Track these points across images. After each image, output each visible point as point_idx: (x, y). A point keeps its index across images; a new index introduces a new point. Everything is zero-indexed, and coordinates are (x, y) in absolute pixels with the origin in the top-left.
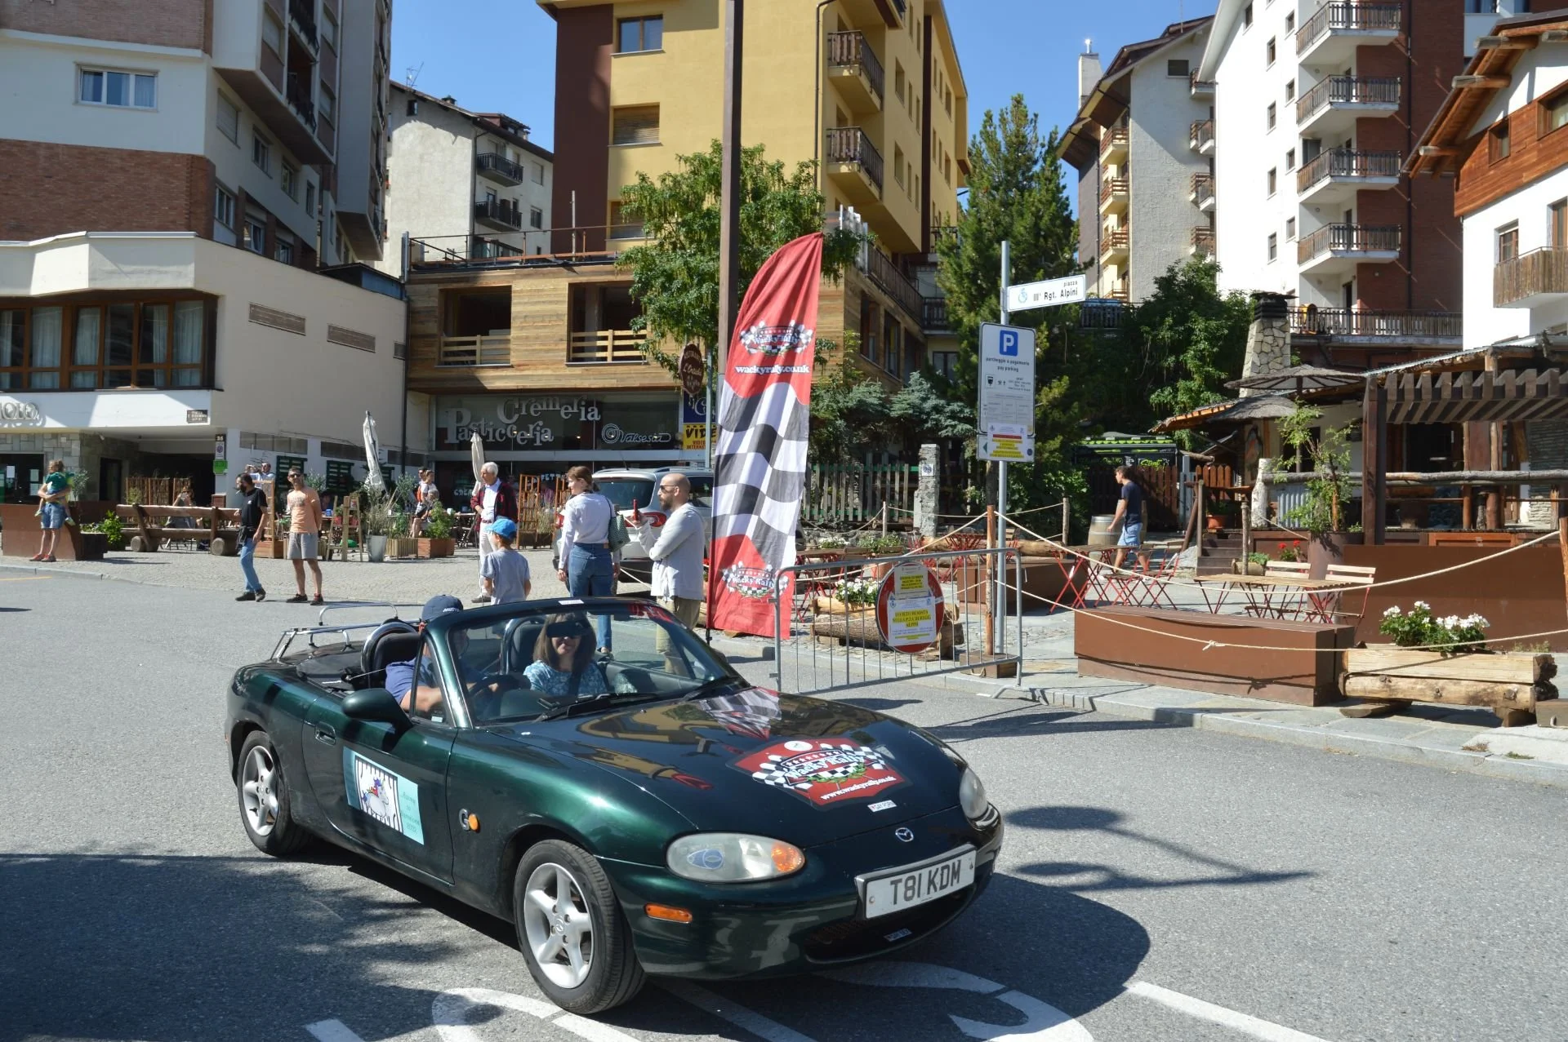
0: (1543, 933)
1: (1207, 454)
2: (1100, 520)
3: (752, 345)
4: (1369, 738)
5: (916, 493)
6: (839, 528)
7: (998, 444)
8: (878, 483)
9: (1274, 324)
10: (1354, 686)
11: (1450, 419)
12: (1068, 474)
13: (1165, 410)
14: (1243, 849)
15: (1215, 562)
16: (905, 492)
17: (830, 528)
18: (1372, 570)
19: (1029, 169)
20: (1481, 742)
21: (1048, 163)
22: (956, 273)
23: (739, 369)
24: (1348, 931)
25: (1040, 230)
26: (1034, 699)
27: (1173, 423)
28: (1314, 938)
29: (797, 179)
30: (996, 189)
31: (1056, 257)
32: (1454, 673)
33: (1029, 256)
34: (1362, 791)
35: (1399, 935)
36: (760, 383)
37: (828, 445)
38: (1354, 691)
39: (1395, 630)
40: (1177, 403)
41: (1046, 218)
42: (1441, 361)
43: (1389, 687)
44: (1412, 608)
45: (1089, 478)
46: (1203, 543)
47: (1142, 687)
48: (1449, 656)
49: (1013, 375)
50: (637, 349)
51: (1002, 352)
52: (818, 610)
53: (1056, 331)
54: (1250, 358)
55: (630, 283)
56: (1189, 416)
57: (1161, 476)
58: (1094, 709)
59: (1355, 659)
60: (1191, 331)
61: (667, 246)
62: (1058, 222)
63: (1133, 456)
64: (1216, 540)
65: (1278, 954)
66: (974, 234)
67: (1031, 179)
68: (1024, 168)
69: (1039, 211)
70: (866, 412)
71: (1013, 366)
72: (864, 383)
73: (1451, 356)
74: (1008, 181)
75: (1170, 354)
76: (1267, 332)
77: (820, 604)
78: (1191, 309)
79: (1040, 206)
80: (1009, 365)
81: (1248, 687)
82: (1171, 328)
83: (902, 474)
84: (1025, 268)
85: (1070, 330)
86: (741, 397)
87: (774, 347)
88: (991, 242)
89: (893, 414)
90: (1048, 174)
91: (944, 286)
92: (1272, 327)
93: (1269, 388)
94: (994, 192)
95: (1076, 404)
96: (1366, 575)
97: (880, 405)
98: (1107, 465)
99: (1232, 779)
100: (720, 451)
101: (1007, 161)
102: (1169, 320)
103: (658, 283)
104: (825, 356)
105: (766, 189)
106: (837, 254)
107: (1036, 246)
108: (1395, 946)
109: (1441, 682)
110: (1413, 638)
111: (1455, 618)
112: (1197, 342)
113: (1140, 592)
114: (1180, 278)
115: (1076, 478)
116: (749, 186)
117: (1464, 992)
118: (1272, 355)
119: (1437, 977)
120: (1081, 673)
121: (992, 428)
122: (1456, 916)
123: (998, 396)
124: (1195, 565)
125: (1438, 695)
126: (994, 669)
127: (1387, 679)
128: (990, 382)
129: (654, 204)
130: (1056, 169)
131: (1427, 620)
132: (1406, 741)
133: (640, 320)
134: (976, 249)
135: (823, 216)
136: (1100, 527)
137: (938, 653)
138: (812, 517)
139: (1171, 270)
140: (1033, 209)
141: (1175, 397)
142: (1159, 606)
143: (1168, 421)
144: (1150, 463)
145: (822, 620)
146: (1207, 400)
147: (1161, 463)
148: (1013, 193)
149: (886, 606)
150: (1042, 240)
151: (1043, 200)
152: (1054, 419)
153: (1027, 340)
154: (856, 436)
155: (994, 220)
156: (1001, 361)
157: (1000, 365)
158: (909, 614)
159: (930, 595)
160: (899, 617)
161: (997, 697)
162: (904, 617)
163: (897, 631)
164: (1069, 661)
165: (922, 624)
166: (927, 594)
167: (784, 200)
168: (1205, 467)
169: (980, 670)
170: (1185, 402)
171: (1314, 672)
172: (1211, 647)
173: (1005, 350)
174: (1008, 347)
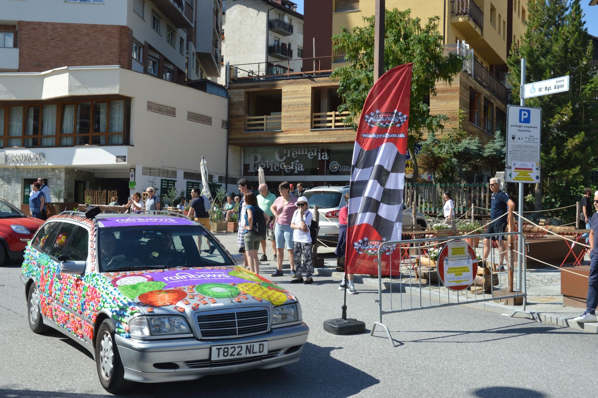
3: (372, 123)
7: (518, 173)
8: (472, 194)
19: (563, 14)
21: (574, 9)
23: (364, 136)
25: (568, 48)
26: (534, 319)
29: (428, 27)
30: (543, 26)
31: (578, 63)
33: (562, 64)
36: (377, 143)
37: (447, 172)
41: (572, 41)
49: (527, 134)
50: (342, 122)
51: (520, 121)
52: (420, 264)
53: (577, 106)
55: (338, 86)
58: (568, 326)
61: (358, 65)
62: (579, 43)
66: (528, 53)
67: (563, 20)
68: (559, 13)
69: (568, 37)
70: (469, 154)
71: (527, 129)
72: (468, 138)
74: (549, 22)
77: (421, 261)
79: (568, 35)
80: (525, 129)
83: (485, 188)
84: (559, 71)
85: (586, 105)
86: (366, 150)
87: (384, 124)
88: (538, 57)
89: (485, 155)
90: (573, 15)
95: (589, 148)
97: (477, 149)
101: (549, 10)
103: (352, 86)
104: (442, 123)
105: (411, 33)
106: (450, 68)
107: (565, 57)
116: (402, 33)
120: (564, 304)
121: (515, 164)
123: (518, 146)
126: (512, 301)
128: (513, 138)
129: (350, 44)
130: (579, 13)
133: (343, 106)
135: (442, 47)
137: (485, 290)
138: (435, 212)
140: (564, 37)
148: (552, 28)
149: (443, 264)
150: (569, 54)
151: (571, 31)
152: (575, 157)
153: (536, 114)
154: (464, 167)
155: (541, 44)
156: (520, 127)
157: (520, 129)
158: (456, 268)
159: (469, 258)
160: (451, 270)
161: (512, 317)
162: (454, 270)
163: (449, 278)
164: (558, 297)
165: (464, 274)
166: (467, 258)
167: (420, 39)
169: (505, 300)
173: (522, 120)
174: (524, 119)
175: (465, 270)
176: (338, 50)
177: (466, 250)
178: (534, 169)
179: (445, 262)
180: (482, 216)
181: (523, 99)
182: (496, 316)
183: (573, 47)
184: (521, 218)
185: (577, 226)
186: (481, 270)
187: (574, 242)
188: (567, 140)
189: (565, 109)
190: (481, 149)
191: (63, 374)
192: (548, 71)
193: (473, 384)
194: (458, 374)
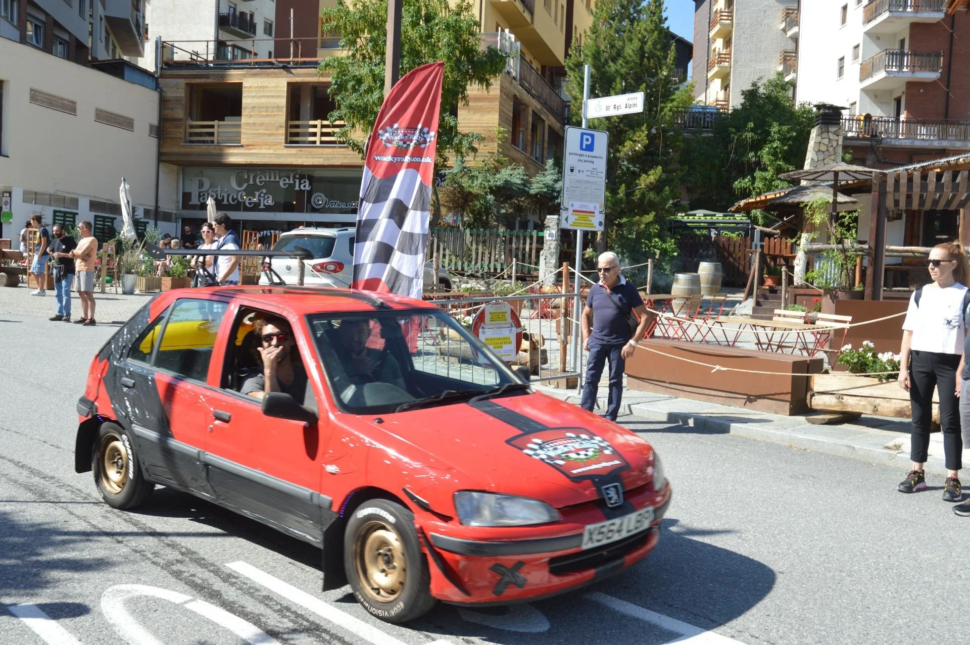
0: (886, 569)
1: (775, 229)
2: (681, 277)
3: (387, 141)
4: (820, 438)
5: (541, 252)
6: (483, 277)
7: (577, 217)
8: (514, 246)
9: (830, 129)
10: (818, 402)
11: (953, 207)
12: (664, 241)
13: (746, 194)
14: (702, 511)
15: (766, 311)
16: (534, 252)
17: (477, 278)
18: (849, 318)
19: (639, 5)
20: (897, 443)
22: (579, 84)
23: (377, 158)
25: (644, 52)
27: (746, 204)
29: (459, 7)
30: (613, 19)
31: (656, 74)
32: (887, 395)
33: (636, 73)
34: (803, 475)
35: (788, 568)
36: (393, 168)
37: (480, 213)
38: (817, 405)
39: (848, 362)
40: (754, 189)
41: (649, 43)
42: (948, 162)
43: (842, 402)
44: (862, 346)
45: (680, 245)
46: (757, 296)
47: (669, 398)
48: (884, 381)
49: (589, 166)
50: (333, 136)
51: (581, 148)
52: (444, 337)
53: (654, 131)
54: (810, 155)
55: (328, 85)
56: (758, 199)
57: (737, 245)
58: (631, 413)
59: (819, 382)
60: (768, 133)
61: (358, 56)
62: (659, 46)
63: (716, 229)
64: (768, 294)
66: (593, 55)
67: (639, 12)
69: (645, 37)
70: (511, 189)
71: (590, 159)
72: (509, 167)
73: (955, 158)
74: (622, 13)
75: (751, 150)
76: (825, 135)
77: (445, 333)
78: (769, 115)
79: (645, 34)
80: (587, 159)
81: (744, 401)
82: (752, 130)
83: (531, 238)
84: (632, 82)
85: (665, 131)
86: (379, 178)
87: (405, 143)
88: (606, 61)
89: (532, 192)
90: (653, 8)
91: (571, 94)
92: (828, 132)
93: (814, 179)
94: (612, 22)
95: (667, 188)
96: (845, 322)
97: (522, 184)
98: (697, 235)
99: (713, 463)
100: (361, 217)
102: (751, 125)
103: (350, 85)
104: (476, 145)
105: (435, 14)
106: (488, 68)
107: (641, 64)
108: (781, 576)
109: (878, 401)
110: (860, 367)
111: (890, 353)
112: (773, 141)
113: (692, 332)
114: (762, 90)
115: (670, 244)
116: (423, 13)
117: (815, 604)
118: (827, 153)
119: (801, 595)
120: (629, 387)
121: (572, 205)
122: (833, 557)
123: (578, 181)
124: (751, 313)
125: (875, 410)
126: (563, 383)
127: (840, 397)
128: (572, 170)
129: (348, 23)
130: (660, 5)
131: (870, 354)
132: (846, 442)
133: (336, 114)
135: (478, 37)
136: (681, 283)
138: (463, 269)
139: (754, 84)
140: (640, 36)
141: (753, 183)
142: (707, 342)
143: (742, 203)
144: (730, 234)
145: (444, 345)
146: (777, 187)
147: (738, 235)
148: (625, 23)
149: (478, 334)
150: (645, 60)
151: (648, 29)
152: (650, 199)
153: (602, 139)
154: (503, 208)
155: (610, 44)
156: (581, 155)
157: (580, 158)
158: (495, 339)
159: (512, 326)
160: (489, 342)
162: (493, 342)
165: (506, 347)
166: (510, 325)
167: (448, 24)
168: (772, 238)
169: (554, 382)
170: (759, 188)
171: (790, 391)
172: (717, 370)
173: (584, 147)
174: (586, 145)
175: (506, 341)
176: (330, 31)
177: (508, 316)
178: (597, 212)
179: (481, 330)
180: (527, 276)
181: (586, 118)
183: (651, 51)
184: (579, 276)
185: (648, 291)
186: (525, 344)
188: (640, 176)
189: (638, 134)
190: (526, 183)
192: (618, 80)
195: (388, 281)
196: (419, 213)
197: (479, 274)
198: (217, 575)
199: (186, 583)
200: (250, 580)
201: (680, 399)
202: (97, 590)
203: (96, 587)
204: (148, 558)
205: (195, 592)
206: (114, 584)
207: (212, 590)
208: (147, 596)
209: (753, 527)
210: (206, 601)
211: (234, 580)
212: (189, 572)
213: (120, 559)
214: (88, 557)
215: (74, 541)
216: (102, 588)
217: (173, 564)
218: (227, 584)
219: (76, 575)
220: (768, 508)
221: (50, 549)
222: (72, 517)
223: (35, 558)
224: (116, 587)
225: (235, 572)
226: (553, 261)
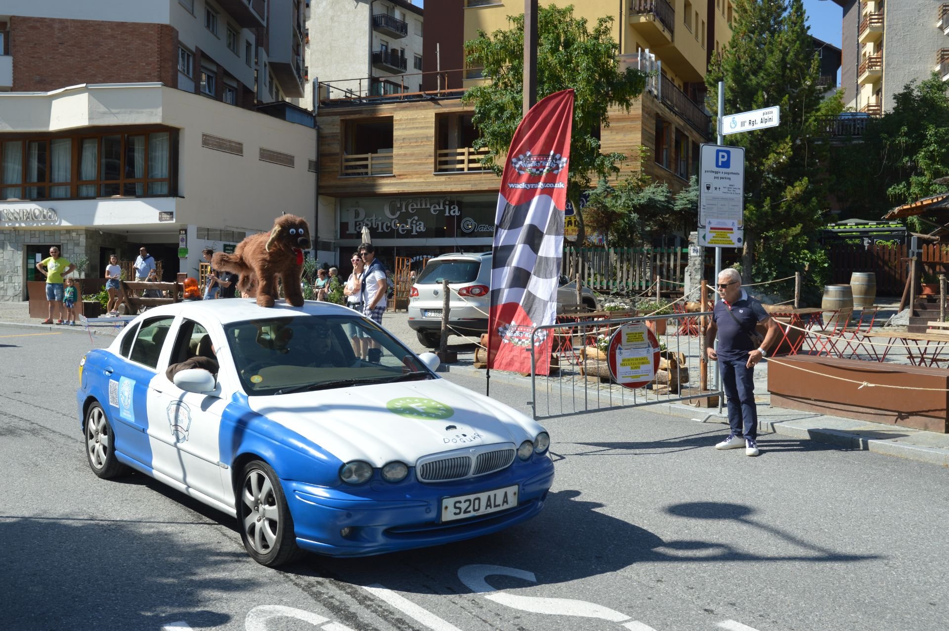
1: (934, 235)
2: (831, 288)
3: (521, 168)
5: (686, 269)
6: (628, 295)
7: (714, 234)
8: (658, 263)
12: (813, 252)
13: (900, 200)
14: (846, 535)
15: (921, 322)
16: (678, 269)
17: (622, 296)
19: (779, 16)
21: (794, 9)
23: (511, 186)
24: (901, 594)
25: (786, 63)
27: (900, 211)
28: (872, 598)
29: (598, 31)
30: (753, 33)
31: (800, 84)
33: (778, 84)
35: (940, 599)
36: (528, 195)
37: (624, 232)
40: (910, 194)
41: (791, 54)
45: (830, 256)
46: (914, 306)
47: (816, 415)
49: (726, 183)
51: (717, 166)
52: (585, 357)
53: (798, 142)
55: (472, 113)
56: (913, 205)
57: (893, 253)
58: (775, 431)
60: (924, 137)
61: (500, 84)
62: (801, 57)
63: (869, 237)
64: (926, 303)
65: (840, 607)
66: (733, 69)
67: (780, 23)
68: (775, 15)
69: (786, 48)
70: (654, 207)
71: (726, 176)
72: (653, 185)
74: (762, 26)
75: (905, 155)
77: (587, 352)
78: (925, 118)
79: (787, 45)
80: (723, 175)
81: (896, 418)
82: (906, 134)
83: (676, 254)
84: (775, 94)
85: (810, 141)
86: (513, 205)
87: (537, 170)
88: (747, 75)
89: (676, 208)
90: (794, 18)
91: (712, 110)
94: (752, 35)
95: (814, 199)
97: (665, 201)
98: (848, 245)
99: (860, 484)
100: (498, 241)
101: (761, 10)
102: (905, 129)
103: (493, 113)
104: (617, 165)
105: (574, 40)
106: (628, 89)
107: (783, 76)
108: (932, 607)
112: (929, 144)
113: (841, 345)
114: (916, 93)
115: (820, 255)
116: (562, 40)
120: (771, 405)
121: (710, 223)
123: (714, 198)
124: (908, 323)
126: (705, 401)
128: (708, 188)
129: (489, 54)
130: (802, 14)
133: (480, 142)
134: (734, 81)
135: (617, 59)
136: (831, 295)
137: (670, 389)
138: (608, 288)
139: (907, 87)
140: (781, 47)
141: (909, 189)
143: (896, 210)
144: (884, 243)
145: (589, 364)
146: (935, 192)
147: (893, 243)
148: (766, 35)
149: (615, 354)
150: (788, 71)
151: (790, 39)
152: (796, 211)
153: (738, 156)
154: (648, 225)
155: (750, 57)
156: (717, 173)
157: (716, 175)
158: (632, 360)
159: (649, 346)
160: (625, 362)
161: (705, 422)
162: (630, 362)
163: (623, 372)
164: (765, 396)
165: (643, 367)
166: (647, 346)
167: (586, 48)
168: (931, 245)
169: (696, 401)
170: (915, 193)
171: (945, 407)
172: (864, 387)
173: (720, 164)
174: (722, 162)
175: (644, 361)
176: (473, 63)
177: (645, 336)
178: (735, 229)
179: (618, 351)
180: (672, 292)
181: (721, 135)
182: (686, 422)
183: (793, 62)
185: (796, 305)
186: (664, 362)
187: (789, 326)
188: (786, 188)
189: (782, 146)
190: (670, 200)
191: (122, 501)
192: (761, 92)
193: (651, 503)
194: (634, 492)
195: (525, 306)
196: (553, 237)
197: (624, 292)
198: (354, 597)
199: (324, 605)
200: (385, 602)
201: (825, 416)
202: (243, 610)
203: (241, 607)
204: (291, 580)
205: (332, 614)
206: (258, 605)
207: (349, 612)
208: (288, 617)
209: (902, 554)
210: (342, 623)
211: (369, 603)
212: (328, 593)
213: (265, 580)
214: (237, 577)
215: (225, 562)
216: (247, 609)
217: (313, 586)
218: (363, 607)
219: (225, 595)
220: (919, 534)
221: (204, 569)
222: (225, 538)
223: (190, 578)
224: (261, 607)
225: (371, 594)
226: (698, 277)
